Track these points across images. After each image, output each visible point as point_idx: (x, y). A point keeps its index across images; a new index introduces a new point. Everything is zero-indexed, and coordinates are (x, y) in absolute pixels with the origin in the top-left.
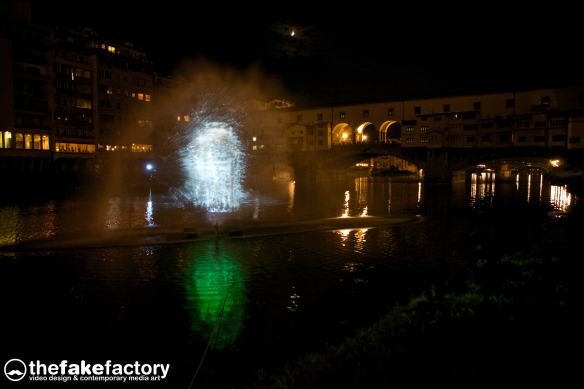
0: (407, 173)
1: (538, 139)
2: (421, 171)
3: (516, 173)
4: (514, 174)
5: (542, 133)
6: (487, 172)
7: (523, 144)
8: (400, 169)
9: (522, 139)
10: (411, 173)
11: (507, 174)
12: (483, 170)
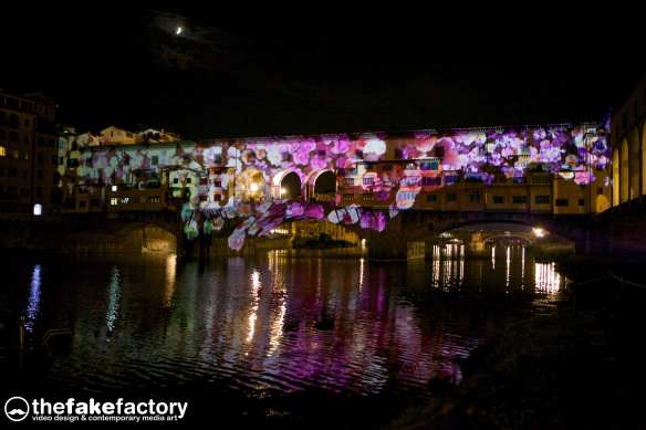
0: (344, 244)
1: (518, 200)
2: (364, 241)
3: (491, 244)
4: (488, 245)
5: (523, 193)
6: (453, 243)
7: (499, 206)
8: (334, 238)
9: (499, 200)
10: (350, 244)
11: (480, 246)
12: (447, 241)
